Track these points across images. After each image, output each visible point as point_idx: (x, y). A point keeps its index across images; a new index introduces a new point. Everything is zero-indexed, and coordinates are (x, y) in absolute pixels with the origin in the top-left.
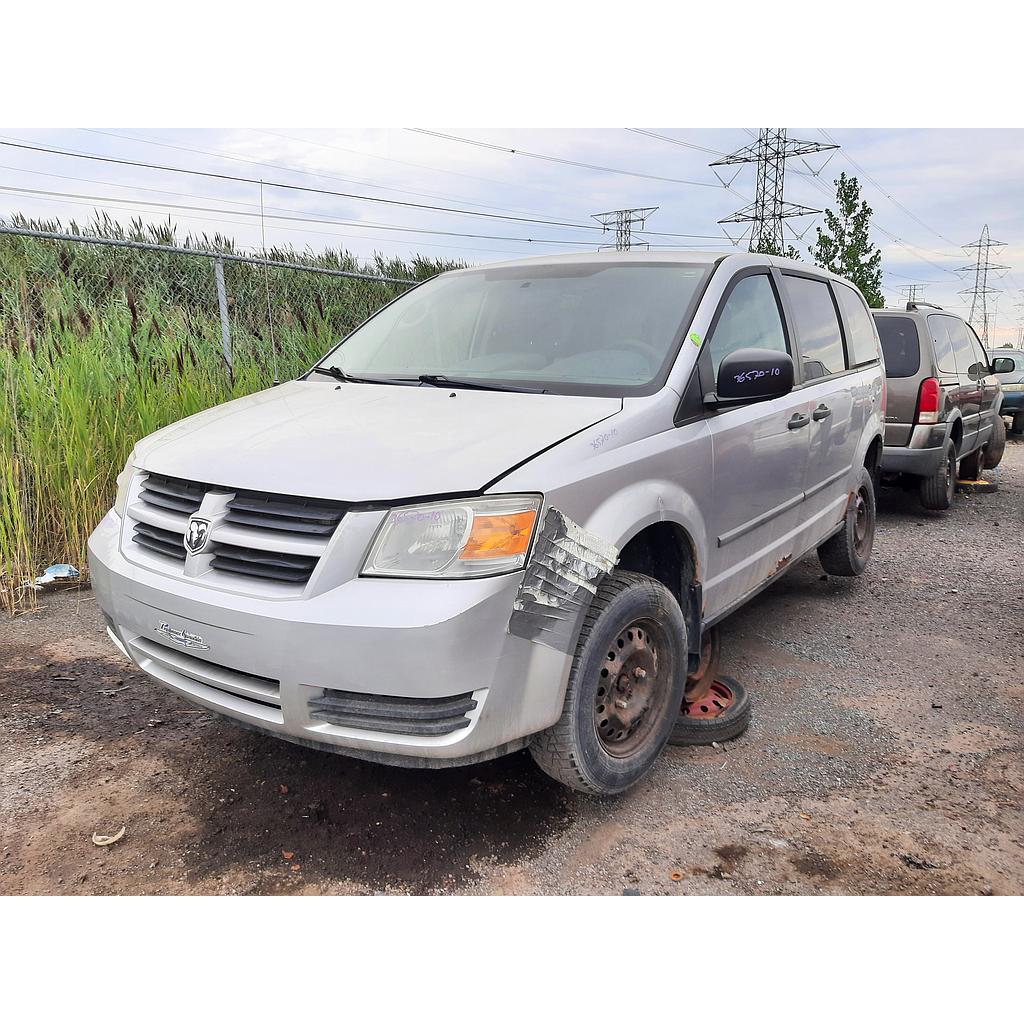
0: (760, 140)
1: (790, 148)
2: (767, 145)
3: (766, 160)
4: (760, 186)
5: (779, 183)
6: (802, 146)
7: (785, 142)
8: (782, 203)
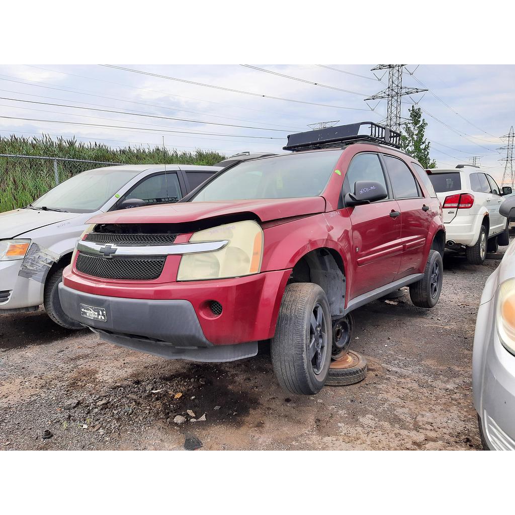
0: (389, 88)
1: (404, 91)
2: (392, 90)
3: (392, 97)
4: (389, 110)
5: (399, 108)
6: (410, 90)
7: (401, 88)
8: (400, 118)
